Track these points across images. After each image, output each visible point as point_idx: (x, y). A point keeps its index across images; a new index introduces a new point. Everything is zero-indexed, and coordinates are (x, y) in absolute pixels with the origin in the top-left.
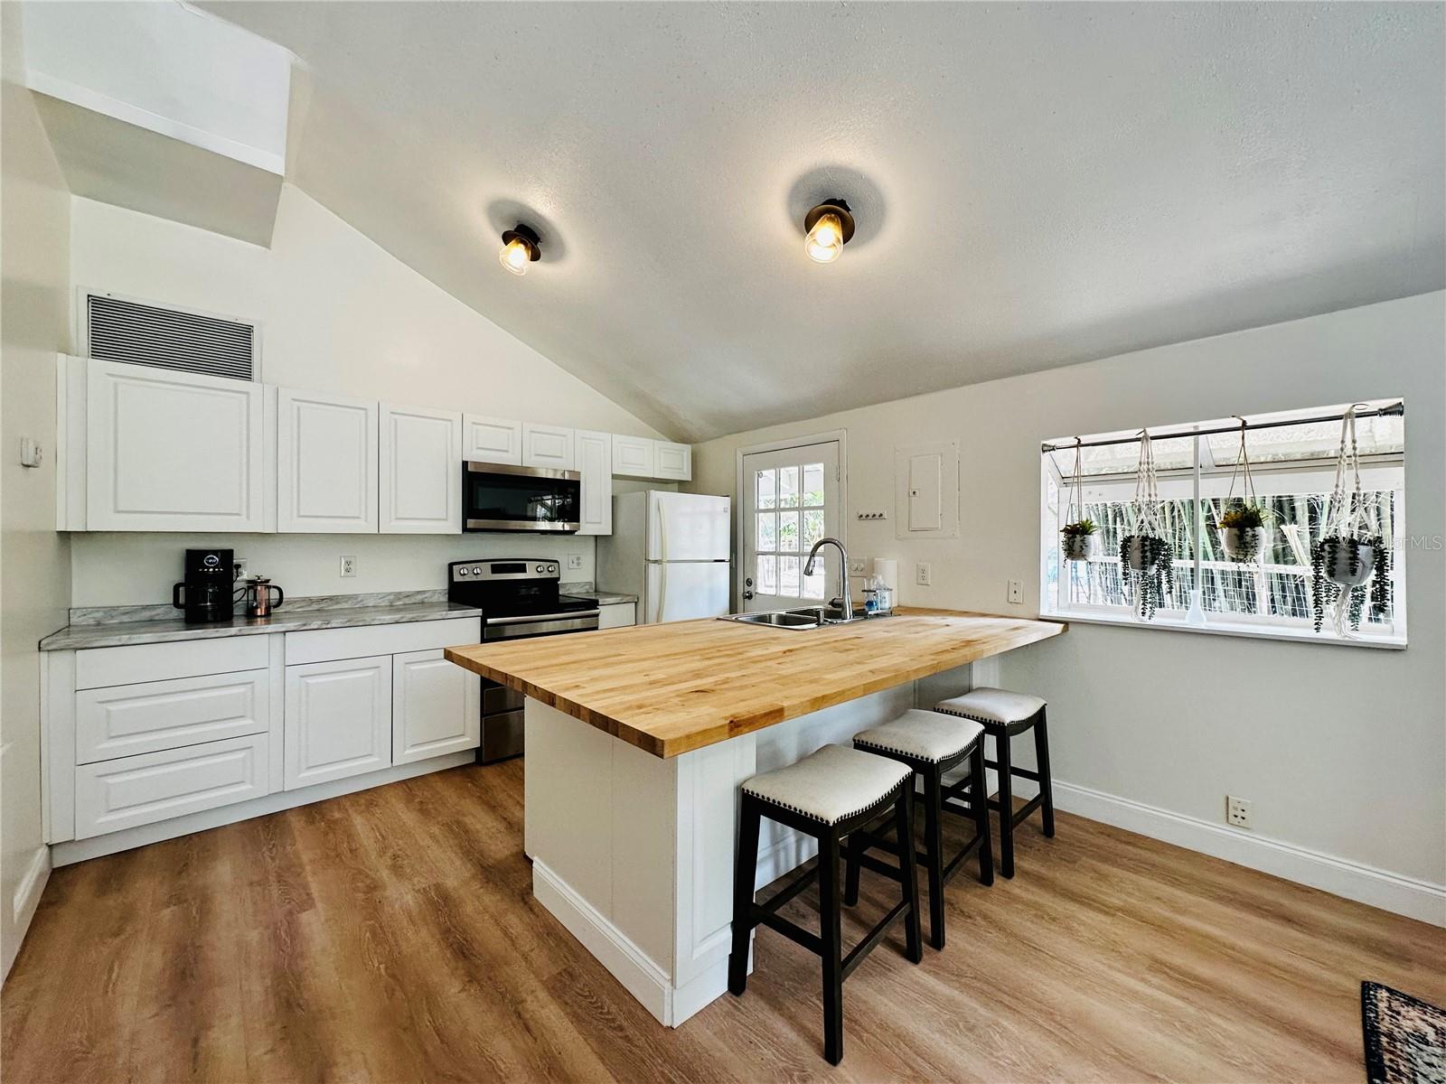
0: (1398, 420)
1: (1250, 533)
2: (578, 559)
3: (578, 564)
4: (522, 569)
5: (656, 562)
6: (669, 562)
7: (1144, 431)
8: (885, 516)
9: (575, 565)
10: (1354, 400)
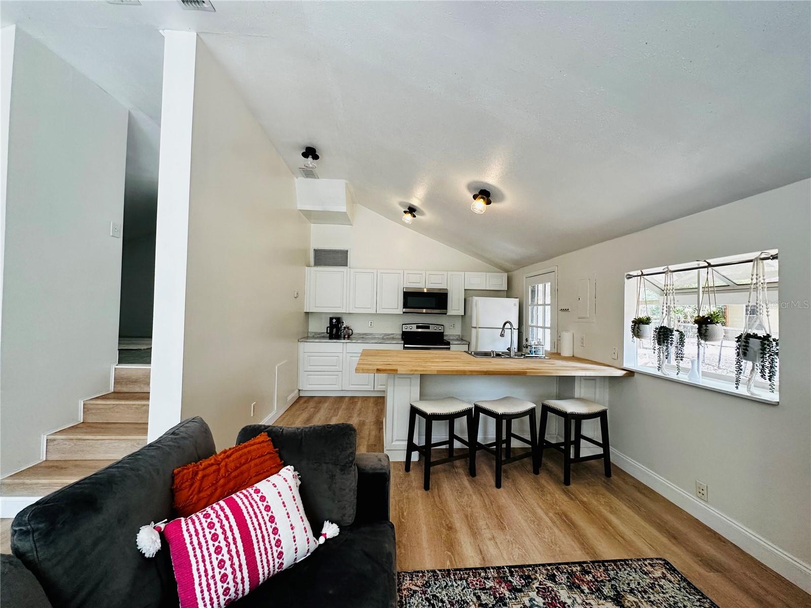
0: (776, 262)
1: (705, 328)
2: (454, 325)
3: (454, 327)
4: (428, 327)
5: (475, 328)
6: (479, 328)
7: (668, 268)
8: (570, 310)
9: (452, 327)
10: (762, 250)
